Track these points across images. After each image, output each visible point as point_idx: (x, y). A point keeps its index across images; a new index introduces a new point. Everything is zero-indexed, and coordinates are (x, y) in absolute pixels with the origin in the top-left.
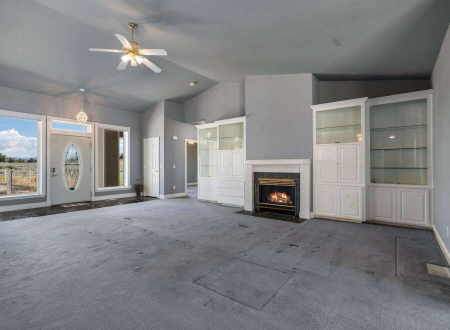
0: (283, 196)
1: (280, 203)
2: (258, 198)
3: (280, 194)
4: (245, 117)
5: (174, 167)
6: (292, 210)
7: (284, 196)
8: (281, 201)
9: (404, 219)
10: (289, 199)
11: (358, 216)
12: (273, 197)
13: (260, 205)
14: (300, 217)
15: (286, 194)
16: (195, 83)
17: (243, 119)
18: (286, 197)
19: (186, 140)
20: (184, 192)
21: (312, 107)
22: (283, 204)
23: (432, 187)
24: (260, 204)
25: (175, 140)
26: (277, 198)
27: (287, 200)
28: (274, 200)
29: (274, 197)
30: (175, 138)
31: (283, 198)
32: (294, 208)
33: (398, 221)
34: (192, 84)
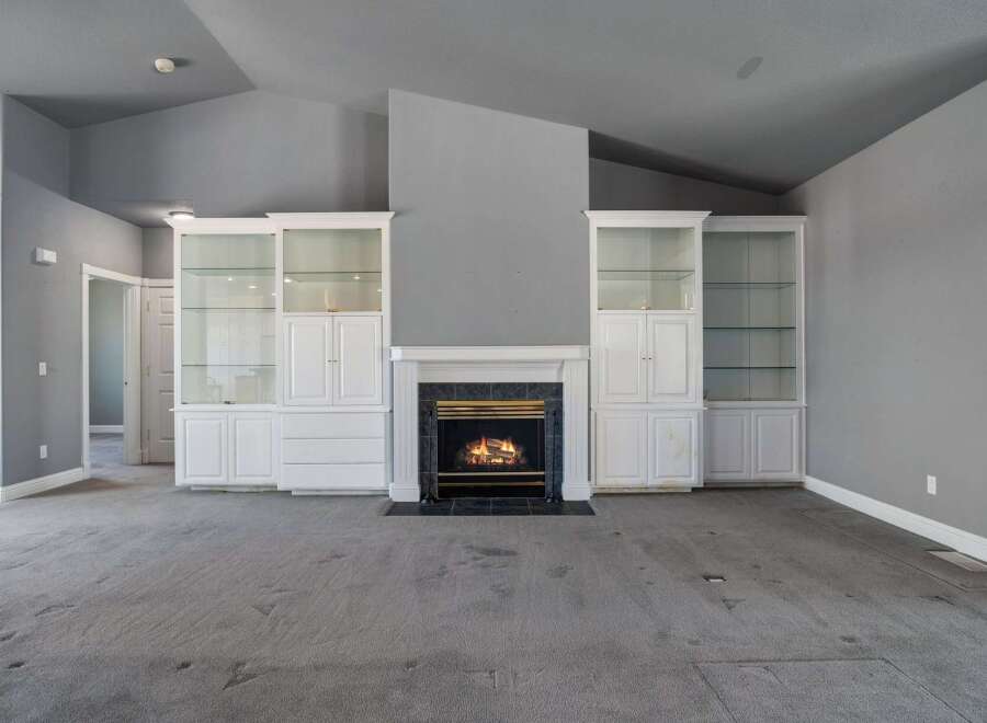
0: (504, 448)
1: (496, 468)
2: (435, 458)
3: (496, 443)
4: (391, 214)
5: (43, 369)
6: (539, 483)
7: (508, 447)
8: (500, 461)
9: (763, 471)
10: (519, 453)
11: (690, 476)
12: (476, 452)
13: (441, 479)
14: (565, 498)
15: (513, 443)
16: (178, 63)
17: (380, 221)
18: (511, 449)
19: (89, 271)
20: (78, 463)
21: (590, 214)
22: (504, 467)
23: (804, 403)
24: (439, 477)
25: (46, 264)
26: (486, 453)
27: (516, 458)
28: (478, 458)
29: (480, 451)
30: (49, 256)
31: (508, 453)
32: (542, 478)
33: (752, 477)
34: (161, 64)
